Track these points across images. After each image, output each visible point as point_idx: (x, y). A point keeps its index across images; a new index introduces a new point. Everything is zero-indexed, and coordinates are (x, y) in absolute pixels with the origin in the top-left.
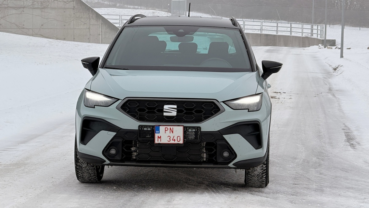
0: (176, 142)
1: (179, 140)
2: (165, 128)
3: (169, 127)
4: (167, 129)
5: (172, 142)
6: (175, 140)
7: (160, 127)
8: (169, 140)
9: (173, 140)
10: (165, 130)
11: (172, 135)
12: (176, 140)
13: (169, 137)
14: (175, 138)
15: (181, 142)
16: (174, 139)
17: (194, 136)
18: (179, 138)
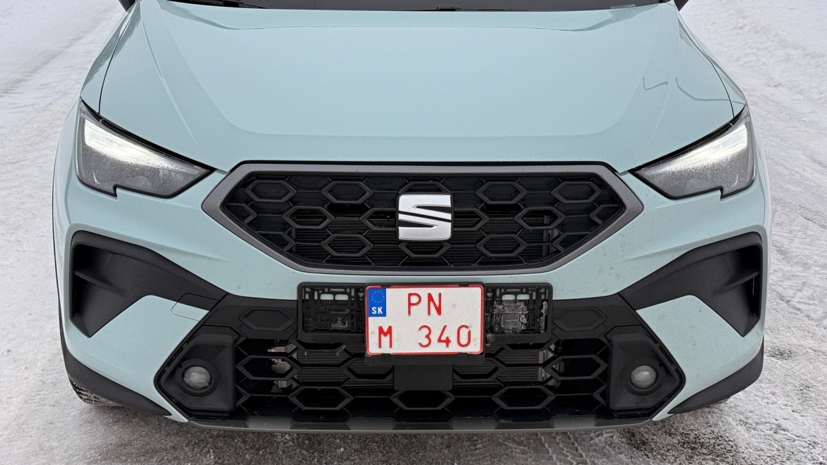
0: (454, 348)
1: (464, 341)
2: (410, 295)
3: (423, 292)
4: (414, 299)
5: (437, 348)
6: (448, 341)
7: (388, 291)
8: (425, 342)
9: (440, 340)
10: (410, 304)
11: (435, 322)
12: (453, 339)
13: (425, 331)
14: (451, 334)
15: (475, 347)
16: (443, 338)
17: (525, 321)
18: (464, 332)
